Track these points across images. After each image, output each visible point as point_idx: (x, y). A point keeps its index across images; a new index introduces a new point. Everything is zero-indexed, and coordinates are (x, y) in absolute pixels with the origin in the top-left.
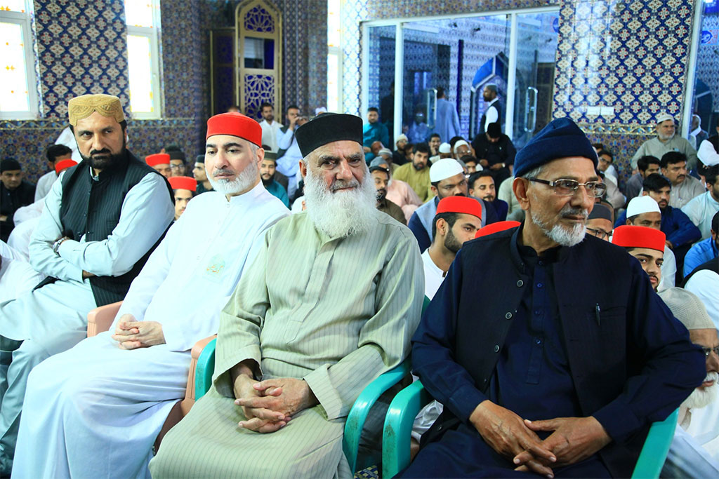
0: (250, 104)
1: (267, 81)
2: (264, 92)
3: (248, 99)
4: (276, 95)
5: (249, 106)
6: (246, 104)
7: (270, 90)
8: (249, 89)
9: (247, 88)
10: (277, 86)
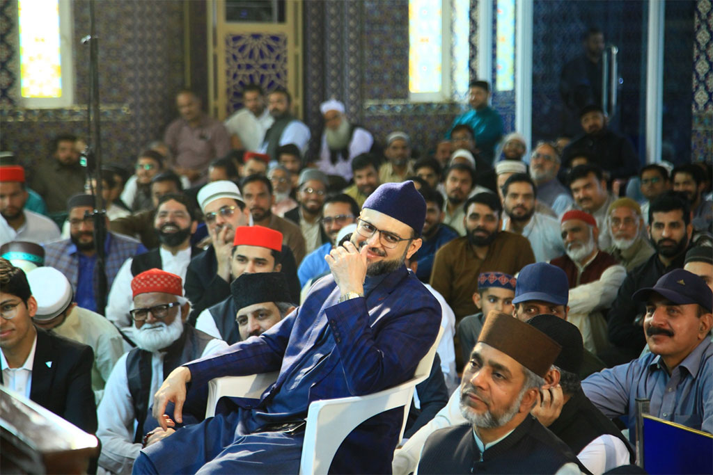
0: (237, 82)
1: (272, 43)
2: (267, 61)
3: (232, 73)
4: (290, 66)
5: (234, 86)
6: (228, 83)
7: (278, 57)
8: (235, 57)
9: (231, 57)
10: (293, 51)
